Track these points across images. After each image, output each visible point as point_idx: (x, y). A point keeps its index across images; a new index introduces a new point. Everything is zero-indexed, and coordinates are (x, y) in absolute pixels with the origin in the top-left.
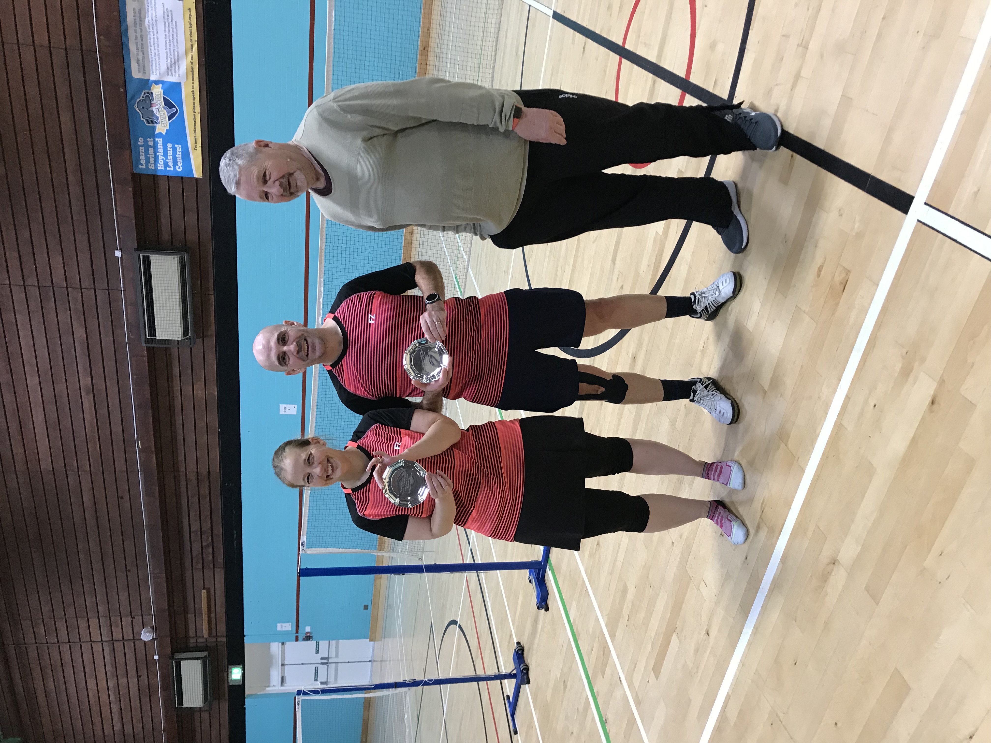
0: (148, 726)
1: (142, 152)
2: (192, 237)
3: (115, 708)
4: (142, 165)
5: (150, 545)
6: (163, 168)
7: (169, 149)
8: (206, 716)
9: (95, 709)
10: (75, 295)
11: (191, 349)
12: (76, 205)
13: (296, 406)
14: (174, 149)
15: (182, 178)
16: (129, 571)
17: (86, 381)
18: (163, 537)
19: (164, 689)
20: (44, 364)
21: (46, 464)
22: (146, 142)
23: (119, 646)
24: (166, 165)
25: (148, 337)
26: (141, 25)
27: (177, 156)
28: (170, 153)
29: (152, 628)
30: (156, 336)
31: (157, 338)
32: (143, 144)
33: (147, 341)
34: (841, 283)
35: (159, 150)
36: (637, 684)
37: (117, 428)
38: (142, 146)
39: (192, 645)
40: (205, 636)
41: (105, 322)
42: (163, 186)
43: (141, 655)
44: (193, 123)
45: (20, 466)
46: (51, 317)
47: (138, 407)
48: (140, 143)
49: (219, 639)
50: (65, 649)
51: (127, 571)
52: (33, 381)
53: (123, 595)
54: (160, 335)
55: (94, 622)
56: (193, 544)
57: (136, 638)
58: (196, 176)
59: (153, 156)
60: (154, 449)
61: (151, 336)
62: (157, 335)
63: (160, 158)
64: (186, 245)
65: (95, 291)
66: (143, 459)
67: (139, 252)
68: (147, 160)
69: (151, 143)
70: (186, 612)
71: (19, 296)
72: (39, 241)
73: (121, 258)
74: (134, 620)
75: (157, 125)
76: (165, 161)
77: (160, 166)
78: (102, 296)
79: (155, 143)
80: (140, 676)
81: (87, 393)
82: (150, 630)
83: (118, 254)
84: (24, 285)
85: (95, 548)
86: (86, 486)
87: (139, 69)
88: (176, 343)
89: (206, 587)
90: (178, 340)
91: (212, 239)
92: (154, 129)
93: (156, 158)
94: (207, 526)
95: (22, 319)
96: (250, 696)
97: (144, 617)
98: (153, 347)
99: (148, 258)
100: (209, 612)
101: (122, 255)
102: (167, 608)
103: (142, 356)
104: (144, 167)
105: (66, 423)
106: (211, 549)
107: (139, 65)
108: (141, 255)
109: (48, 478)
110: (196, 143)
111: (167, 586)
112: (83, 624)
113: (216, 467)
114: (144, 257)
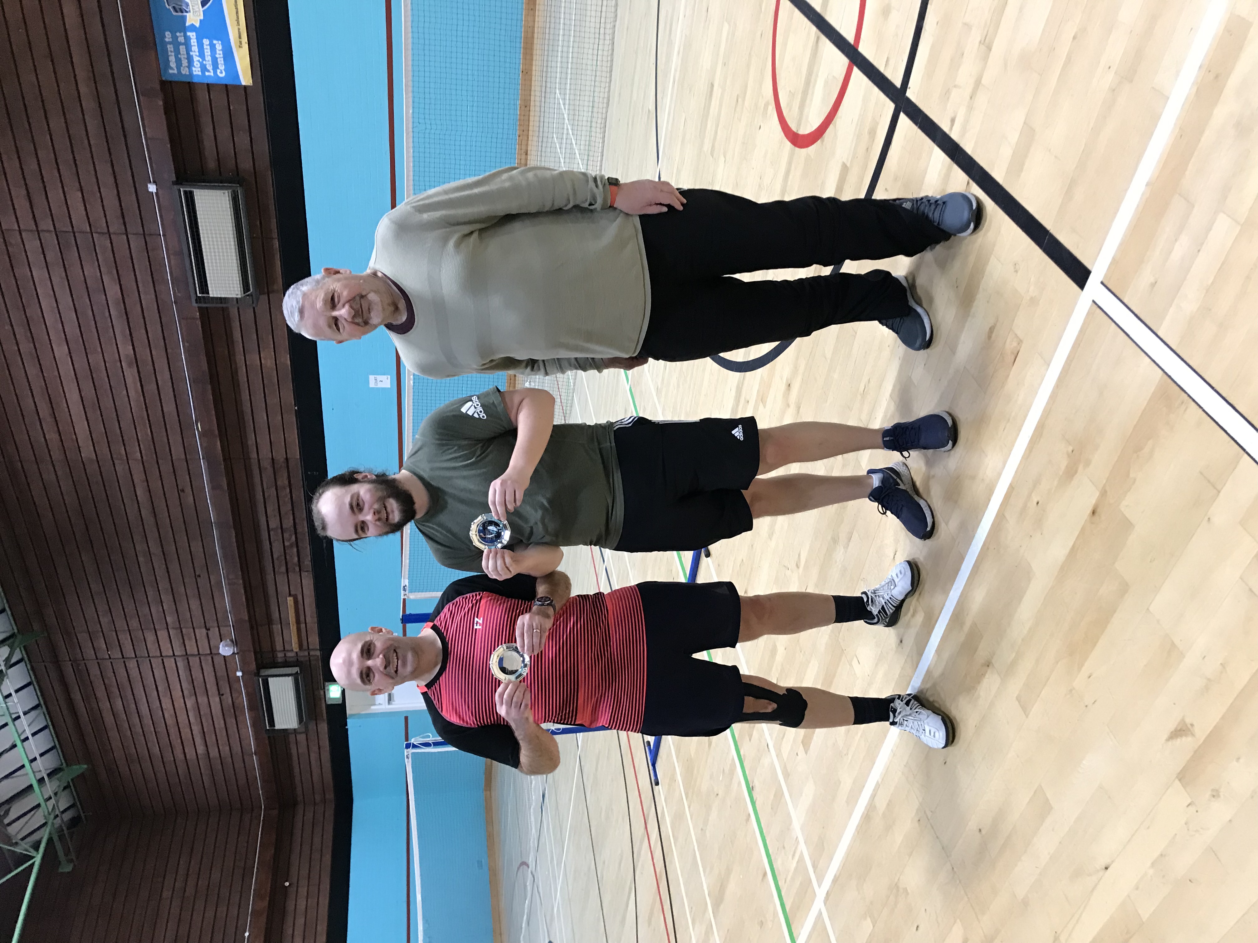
0: (237, 749)
1: (171, 52)
2: (246, 164)
3: (196, 729)
4: (172, 69)
5: (222, 547)
6: (200, 73)
7: (205, 47)
8: (302, 738)
9: (173, 731)
10: (102, 242)
11: (254, 308)
12: (93, 124)
13: (389, 377)
14: (213, 47)
15: (226, 86)
16: (199, 576)
17: (126, 350)
18: (236, 536)
19: (251, 709)
20: (72, 329)
21: (87, 452)
22: (175, 38)
23: (194, 661)
24: (204, 68)
25: (199, 295)
27: (217, 56)
28: (207, 52)
29: (232, 641)
30: (208, 293)
31: (211, 295)
32: (171, 40)
33: (198, 300)
34: (1012, 353)
35: (193, 48)
36: (785, 756)
37: (170, 407)
38: (170, 43)
39: (280, 660)
40: (295, 650)
41: (143, 276)
42: (202, 97)
43: (222, 672)
44: (235, 10)
45: (57, 454)
46: (75, 271)
47: (193, 381)
48: (167, 40)
49: (312, 653)
50: (131, 666)
51: (197, 577)
52: (61, 351)
53: (195, 604)
54: (213, 293)
55: (162, 634)
56: (273, 544)
57: (213, 653)
58: (244, 83)
59: (186, 56)
60: (217, 432)
61: (203, 293)
62: (210, 292)
63: (195, 60)
64: (238, 174)
65: (127, 236)
66: (205, 445)
67: (178, 187)
68: (179, 62)
69: (181, 39)
70: (270, 622)
71: (32, 244)
72: (50, 174)
73: (157, 193)
74: (209, 632)
75: (188, 14)
76: (201, 64)
77: (197, 70)
78: (136, 243)
79: (187, 39)
80: (223, 695)
81: (130, 365)
82: (230, 643)
83: (152, 188)
84: (38, 231)
85: (155, 549)
86: (138, 477)
88: (235, 302)
89: (292, 593)
90: (237, 299)
91: (271, 167)
92: (184, 19)
93: (190, 59)
94: (288, 523)
95: (39, 273)
96: (352, 716)
97: (221, 628)
98: (207, 308)
99: (191, 193)
100: (298, 622)
101: (157, 189)
102: (247, 618)
103: (194, 318)
104: (175, 71)
105: (106, 402)
106: (295, 550)
108: (182, 190)
109: (92, 469)
110: (240, 37)
111: (245, 592)
112: (150, 637)
113: (295, 452)
114: (185, 192)
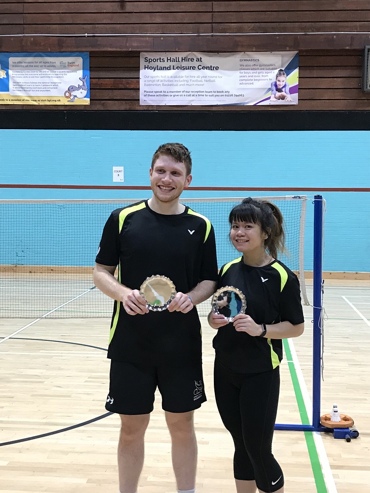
26: (45, 66)
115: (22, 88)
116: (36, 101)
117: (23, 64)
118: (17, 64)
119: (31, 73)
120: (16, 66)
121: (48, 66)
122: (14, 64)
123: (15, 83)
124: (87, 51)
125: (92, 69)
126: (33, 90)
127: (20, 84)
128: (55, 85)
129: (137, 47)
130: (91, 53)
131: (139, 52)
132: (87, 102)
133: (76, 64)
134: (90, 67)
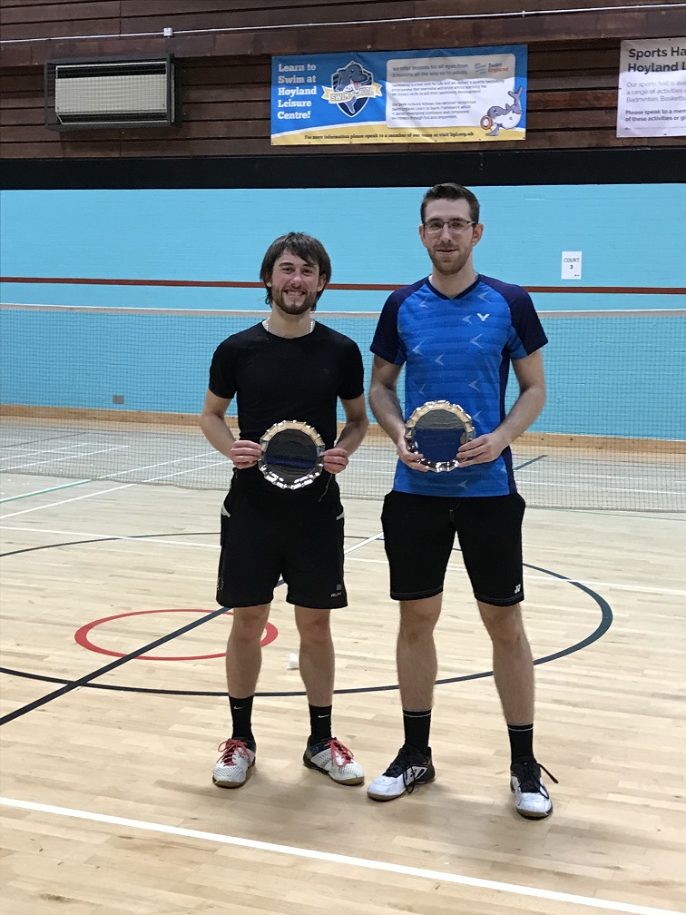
1: (298, 68)
2: (195, 130)
4: (282, 67)
6: (279, 94)
7: (304, 102)
11: (44, 125)
14: (304, 110)
15: (270, 119)
22: (311, 73)
24: (285, 98)
25: (57, 67)
26: (449, 73)
27: (296, 113)
28: (299, 104)
30: (59, 77)
31: (57, 80)
32: (309, 69)
33: (52, 66)
35: (302, 90)
38: (306, 68)
42: (257, 94)
44: (338, 135)
48: (309, 65)
58: (272, 136)
59: (294, 82)
61: (59, 72)
62: (60, 80)
63: (292, 91)
64: (184, 122)
67: (168, 60)
69: (310, 80)
73: (162, 36)
76: (289, 97)
77: (283, 91)
79: (310, 86)
83: (167, 32)
87: (397, 69)
88: (50, 105)
90: (55, 107)
92: (328, 85)
93: (292, 86)
98: (43, 74)
99: (163, 72)
101: (165, 37)
103: (31, 59)
104: (280, 70)
107: (402, 69)
108: (166, 62)
110: (314, 138)
114: (163, 66)
115: (408, 114)
116: (430, 136)
117: (411, 71)
118: (400, 72)
119: (424, 87)
120: (398, 75)
121: (454, 73)
122: (396, 72)
123: (396, 105)
124: (524, 43)
125: (531, 74)
126: (427, 116)
127: (405, 107)
128: (465, 107)
129: (617, 31)
130: (530, 45)
131: (618, 41)
132: (520, 134)
133: (504, 67)
134: (528, 72)
